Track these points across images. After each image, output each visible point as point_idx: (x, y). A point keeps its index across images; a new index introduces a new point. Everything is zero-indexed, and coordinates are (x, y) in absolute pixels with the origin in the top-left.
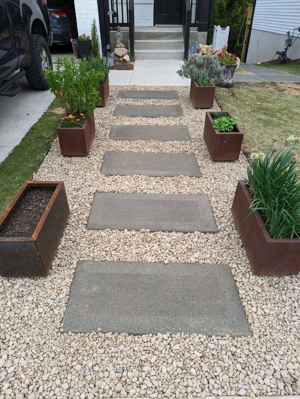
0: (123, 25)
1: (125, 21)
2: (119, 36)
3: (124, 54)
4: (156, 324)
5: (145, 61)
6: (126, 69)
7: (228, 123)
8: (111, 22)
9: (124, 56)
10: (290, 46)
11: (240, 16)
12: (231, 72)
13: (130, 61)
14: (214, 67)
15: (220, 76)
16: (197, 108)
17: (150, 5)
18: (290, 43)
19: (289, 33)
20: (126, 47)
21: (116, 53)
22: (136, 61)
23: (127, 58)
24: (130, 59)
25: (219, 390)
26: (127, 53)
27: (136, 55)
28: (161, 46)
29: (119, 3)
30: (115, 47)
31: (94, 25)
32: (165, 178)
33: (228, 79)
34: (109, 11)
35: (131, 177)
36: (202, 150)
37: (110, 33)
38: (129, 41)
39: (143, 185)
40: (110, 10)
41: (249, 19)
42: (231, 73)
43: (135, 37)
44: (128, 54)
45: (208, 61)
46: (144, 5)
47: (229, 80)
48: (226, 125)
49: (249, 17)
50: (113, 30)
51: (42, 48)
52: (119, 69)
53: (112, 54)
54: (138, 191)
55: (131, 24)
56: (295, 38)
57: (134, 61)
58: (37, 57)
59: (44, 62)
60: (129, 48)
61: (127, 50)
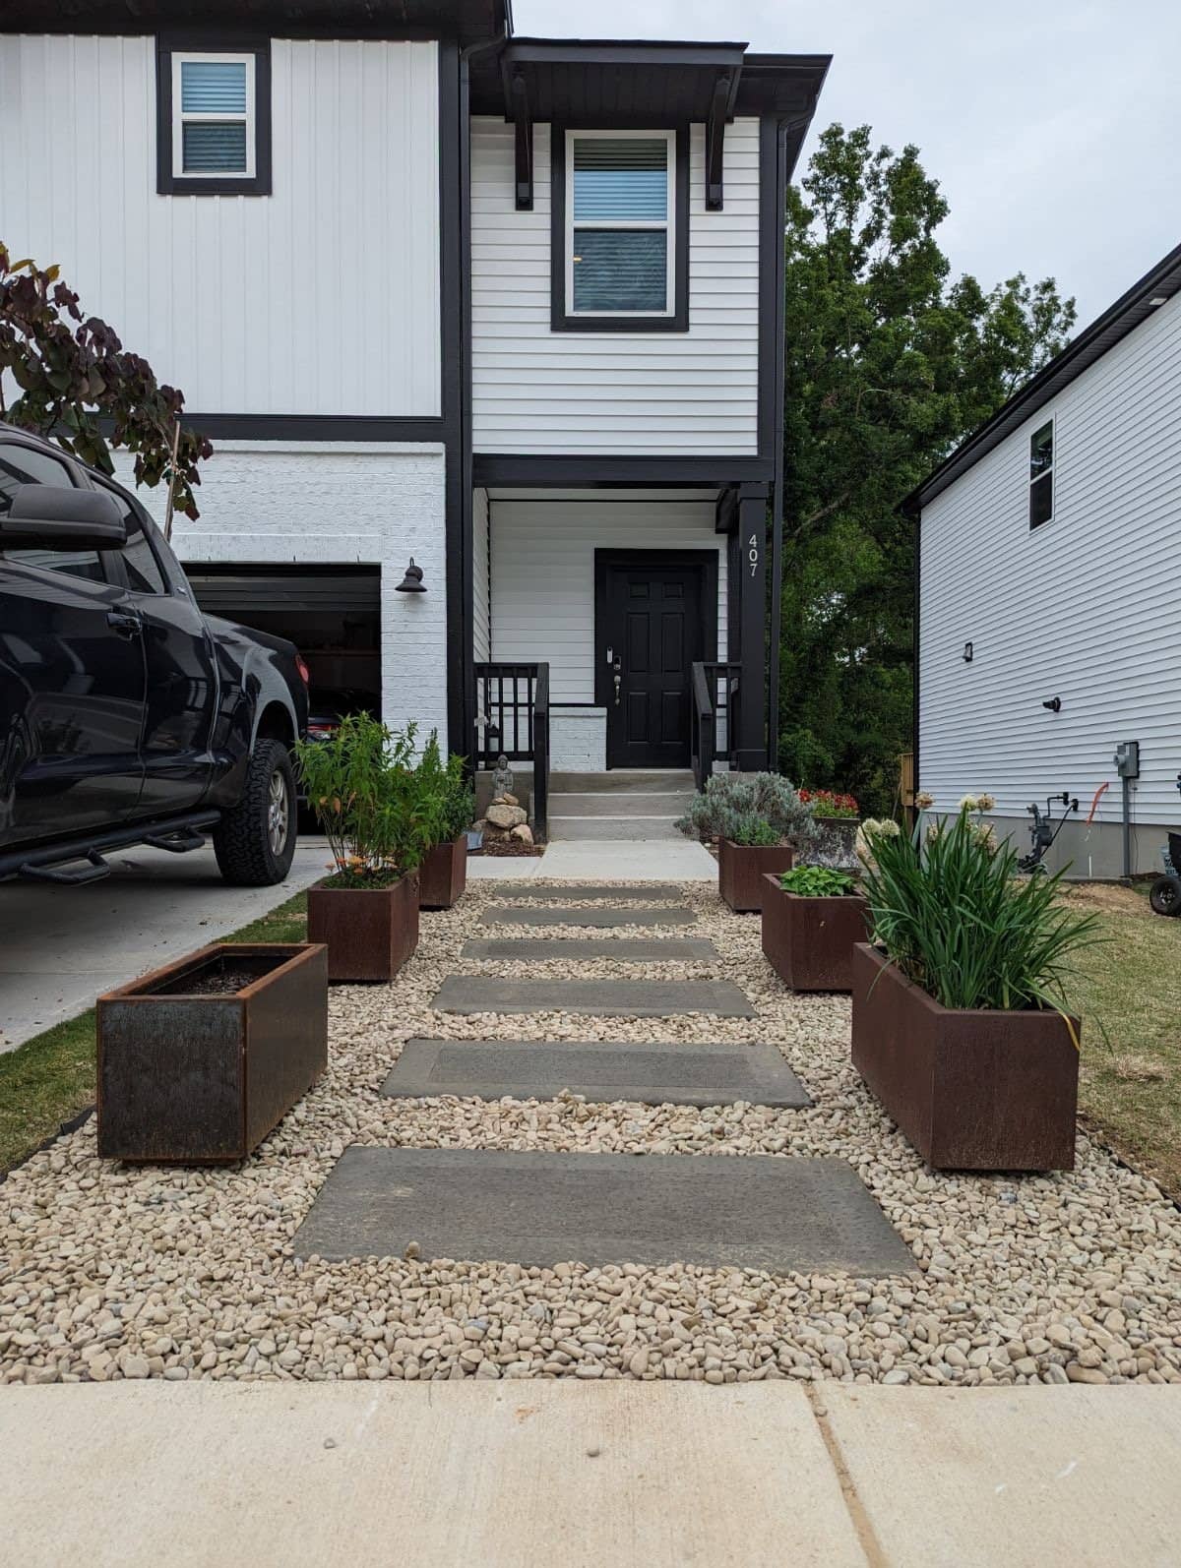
0: (515, 756)
1: (524, 746)
2: (501, 781)
3: (517, 821)
4: (599, 1251)
5: (580, 843)
6: (521, 854)
7: (824, 878)
8: (481, 748)
9: (515, 826)
10: (1049, 844)
11: (885, 794)
12: (843, 838)
13: (531, 840)
14: (782, 802)
15: (806, 826)
16: (743, 912)
17: (597, 720)
18: (1044, 837)
19: (1034, 810)
20: (524, 805)
21: (493, 820)
22: (550, 843)
23: (524, 831)
24: (534, 837)
25: (813, 1368)
26: (525, 820)
27: (552, 829)
28: (627, 807)
29: (508, 716)
30: (490, 801)
31: (433, 742)
32: (639, 1020)
33: (837, 857)
34: (476, 716)
35: (528, 1016)
36: (760, 978)
37: (477, 776)
38: (532, 795)
39: (568, 1029)
40: (481, 714)
41: (908, 792)
42: (842, 842)
43: (550, 786)
44: (527, 823)
45: (763, 790)
46: (579, 721)
47: (841, 859)
48: (821, 883)
49: (908, 785)
50: (487, 768)
51: (277, 773)
52: (498, 855)
53: (478, 824)
54: (550, 1038)
55: (539, 751)
56: (1058, 824)
57: (546, 843)
58: (260, 789)
59: (276, 810)
60: (533, 812)
61: (525, 813)
